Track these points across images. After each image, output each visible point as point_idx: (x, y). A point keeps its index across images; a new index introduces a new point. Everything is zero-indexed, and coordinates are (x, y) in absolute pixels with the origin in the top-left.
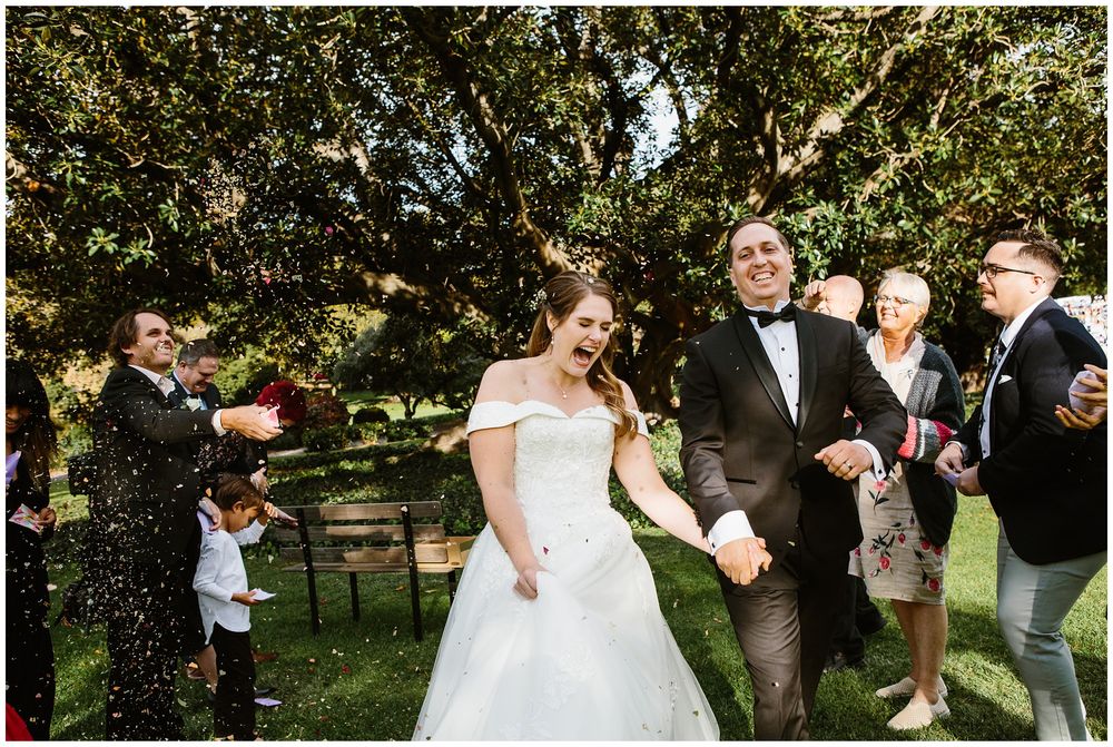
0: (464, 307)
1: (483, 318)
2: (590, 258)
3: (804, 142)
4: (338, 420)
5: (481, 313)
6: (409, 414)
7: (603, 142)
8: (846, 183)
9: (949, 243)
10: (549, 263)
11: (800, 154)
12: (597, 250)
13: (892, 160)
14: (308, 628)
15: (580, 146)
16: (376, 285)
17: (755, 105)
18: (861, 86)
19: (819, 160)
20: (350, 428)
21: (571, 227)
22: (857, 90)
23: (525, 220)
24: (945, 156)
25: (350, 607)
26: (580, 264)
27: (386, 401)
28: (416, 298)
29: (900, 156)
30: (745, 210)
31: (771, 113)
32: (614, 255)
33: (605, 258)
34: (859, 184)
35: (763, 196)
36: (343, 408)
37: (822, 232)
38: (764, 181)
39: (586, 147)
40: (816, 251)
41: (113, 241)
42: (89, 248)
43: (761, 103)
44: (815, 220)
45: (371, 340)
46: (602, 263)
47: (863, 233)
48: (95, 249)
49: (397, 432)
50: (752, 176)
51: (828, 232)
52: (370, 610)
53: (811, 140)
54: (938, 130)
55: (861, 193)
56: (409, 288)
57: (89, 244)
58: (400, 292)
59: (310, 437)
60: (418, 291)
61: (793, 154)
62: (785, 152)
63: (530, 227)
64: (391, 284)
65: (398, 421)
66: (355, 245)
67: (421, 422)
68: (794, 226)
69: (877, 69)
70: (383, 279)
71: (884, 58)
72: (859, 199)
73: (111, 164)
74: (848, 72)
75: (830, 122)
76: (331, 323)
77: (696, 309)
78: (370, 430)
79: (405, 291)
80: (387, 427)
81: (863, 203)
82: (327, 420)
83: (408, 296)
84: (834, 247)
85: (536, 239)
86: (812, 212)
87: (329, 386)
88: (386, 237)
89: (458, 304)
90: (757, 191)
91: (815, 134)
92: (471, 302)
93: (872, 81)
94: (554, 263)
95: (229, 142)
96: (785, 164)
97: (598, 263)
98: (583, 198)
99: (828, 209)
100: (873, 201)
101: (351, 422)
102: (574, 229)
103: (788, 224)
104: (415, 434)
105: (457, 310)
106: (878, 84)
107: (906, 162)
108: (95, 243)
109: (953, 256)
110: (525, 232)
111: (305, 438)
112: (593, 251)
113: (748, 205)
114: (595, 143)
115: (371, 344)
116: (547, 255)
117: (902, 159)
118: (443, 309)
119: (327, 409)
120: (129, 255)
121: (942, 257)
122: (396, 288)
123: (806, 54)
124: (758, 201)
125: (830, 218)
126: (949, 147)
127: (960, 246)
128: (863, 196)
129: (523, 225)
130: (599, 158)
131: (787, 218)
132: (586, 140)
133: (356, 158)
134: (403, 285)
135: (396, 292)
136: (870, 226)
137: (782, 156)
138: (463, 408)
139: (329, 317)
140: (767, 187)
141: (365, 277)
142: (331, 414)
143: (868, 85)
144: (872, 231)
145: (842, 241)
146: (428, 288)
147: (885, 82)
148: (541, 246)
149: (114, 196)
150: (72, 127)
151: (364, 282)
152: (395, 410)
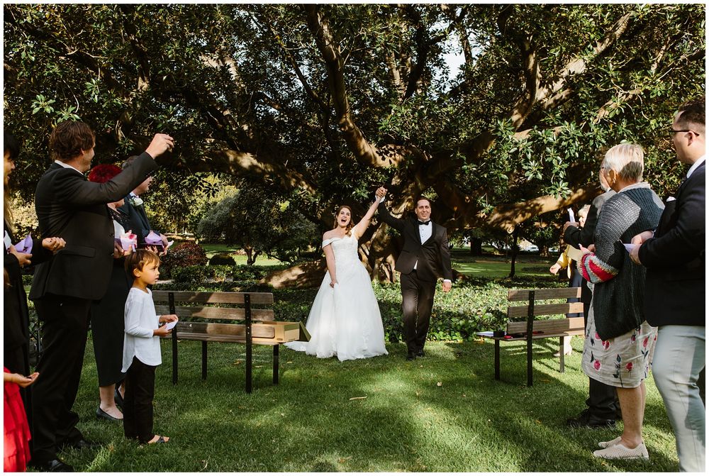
0: (298, 182)
1: (311, 192)
2: (393, 153)
3: (557, 79)
4: (198, 261)
5: (310, 188)
6: (251, 262)
7: (409, 70)
8: (584, 109)
9: (658, 163)
10: (363, 153)
11: (553, 87)
12: (399, 147)
13: (620, 95)
14: (169, 381)
15: (393, 73)
16: (236, 160)
17: (523, 48)
18: (602, 41)
19: (567, 96)
20: (207, 268)
21: (381, 128)
22: (599, 44)
23: (348, 120)
24: (659, 94)
25: (200, 371)
26: (385, 156)
27: (234, 253)
28: (264, 172)
29: (626, 92)
30: (509, 124)
31: (534, 55)
32: (411, 152)
33: (403, 154)
34: (594, 111)
35: (523, 116)
36: (203, 254)
37: (564, 143)
38: (524, 105)
39: (397, 74)
40: (559, 158)
41: (50, 105)
42: (33, 109)
43: (527, 47)
44: (560, 134)
45: (228, 205)
46: (401, 157)
47: (594, 147)
48: (37, 109)
49: (241, 274)
50: (516, 101)
51: (569, 144)
52: (214, 374)
53: (562, 77)
54: (655, 74)
55: (595, 118)
56: (260, 165)
57: (34, 105)
58: (253, 167)
59: (177, 272)
60: (266, 167)
61: (547, 87)
62: (542, 85)
63: (351, 125)
64: (247, 160)
65: (242, 266)
66: (223, 130)
67: (260, 268)
68: (544, 138)
69: (614, 30)
70: (241, 156)
71: (620, 22)
72: (593, 122)
73: (54, 50)
74: (593, 30)
75: (577, 66)
76: (201, 184)
77: (467, 198)
78: (221, 270)
79: (257, 167)
80: (234, 270)
81: (596, 125)
82: (190, 261)
83: (258, 170)
84: (573, 155)
85: (355, 135)
86: (558, 129)
87: (194, 239)
88: (246, 127)
89: (294, 180)
90: (520, 112)
91: (565, 73)
92: (304, 179)
93: (610, 38)
94: (366, 154)
95: (139, 43)
96: (541, 94)
97: (398, 157)
98: (391, 108)
99: (570, 127)
100: (604, 123)
101: (208, 264)
102: (383, 129)
103: (539, 136)
104: (254, 276)
105: (293, 184)
106: (615, 41)
107: (630, 97)
108: (38, 105)
109: (659, 173)
110: (347, 128)
111: (173, 273)
112: (395, 148)
113: (511, 121)
114: (403, 72)
115: (227, 208)
116: (362, 147)
117: (628, 95)
118: (283, 182)
119: (191, 252)
120: (61, 116)
121: (651, 173)
122: (249, 164)
123: (563, 15)
124: (519, 119)
125: (571, 134)
126: (663, 88)
127: (665, 165)
128: (596, 120)
129: (346, 123)
130: (405, 82)
131: (539, 132)
132: (397, 68)
133: (229, 67)
134: (255, 162)
135: (250, 166)
136: (600, 142)
137: (540, 87)
138: (290, 261)
139: (200, 179)
140: (526, 109)
141: (228, 154)
142: (193, 257)
143: (607, 41)
144: (601, 146)
145: (578, 151)
146: (273, 165)
147: (620, 39)
148: (359, 140)
149: (54, 73)
150: (29, 19)
151: (227, 157)
152: (241, 259)
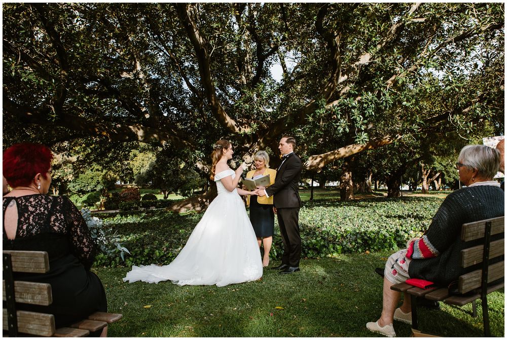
4: (135, 199)
6: (165, 197)
27: (157, 194)
34: (384, 83)
36: (138, 194)
37: (364, 106)
40: (361, 116)
47: (386, 106)
49: (159, 204)
55: (385, 88)
59: (122, 205)
65: (160, 200)
67: (170, 201)
78: (148, 203)
80: (155, 202)
82: (131, 199)
101: (141, 200)
119: (131, 193)
131: (345, 100)
138: (188, 196)
142: (133, 196)
145: (374, 111)
152: (160, 197)
